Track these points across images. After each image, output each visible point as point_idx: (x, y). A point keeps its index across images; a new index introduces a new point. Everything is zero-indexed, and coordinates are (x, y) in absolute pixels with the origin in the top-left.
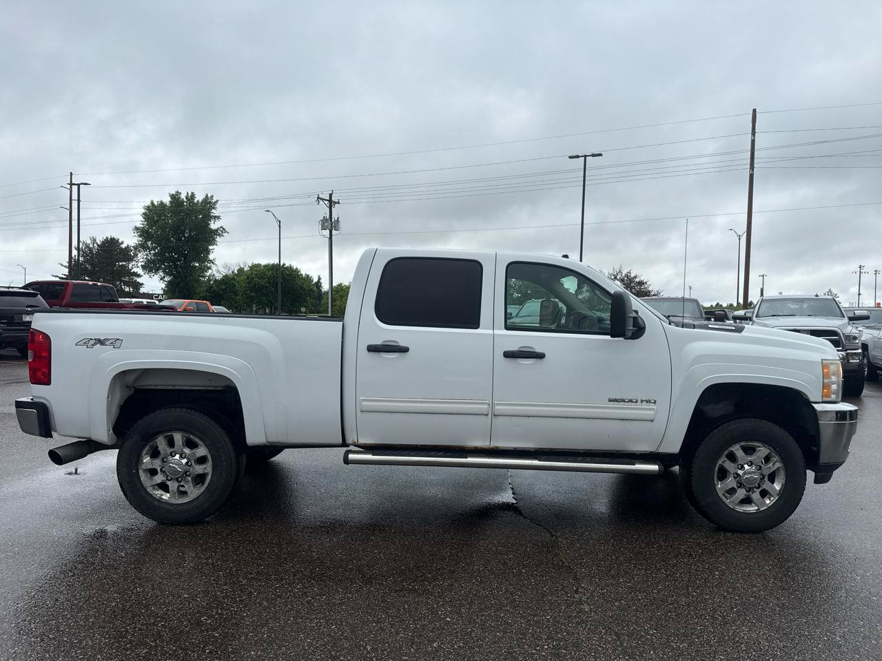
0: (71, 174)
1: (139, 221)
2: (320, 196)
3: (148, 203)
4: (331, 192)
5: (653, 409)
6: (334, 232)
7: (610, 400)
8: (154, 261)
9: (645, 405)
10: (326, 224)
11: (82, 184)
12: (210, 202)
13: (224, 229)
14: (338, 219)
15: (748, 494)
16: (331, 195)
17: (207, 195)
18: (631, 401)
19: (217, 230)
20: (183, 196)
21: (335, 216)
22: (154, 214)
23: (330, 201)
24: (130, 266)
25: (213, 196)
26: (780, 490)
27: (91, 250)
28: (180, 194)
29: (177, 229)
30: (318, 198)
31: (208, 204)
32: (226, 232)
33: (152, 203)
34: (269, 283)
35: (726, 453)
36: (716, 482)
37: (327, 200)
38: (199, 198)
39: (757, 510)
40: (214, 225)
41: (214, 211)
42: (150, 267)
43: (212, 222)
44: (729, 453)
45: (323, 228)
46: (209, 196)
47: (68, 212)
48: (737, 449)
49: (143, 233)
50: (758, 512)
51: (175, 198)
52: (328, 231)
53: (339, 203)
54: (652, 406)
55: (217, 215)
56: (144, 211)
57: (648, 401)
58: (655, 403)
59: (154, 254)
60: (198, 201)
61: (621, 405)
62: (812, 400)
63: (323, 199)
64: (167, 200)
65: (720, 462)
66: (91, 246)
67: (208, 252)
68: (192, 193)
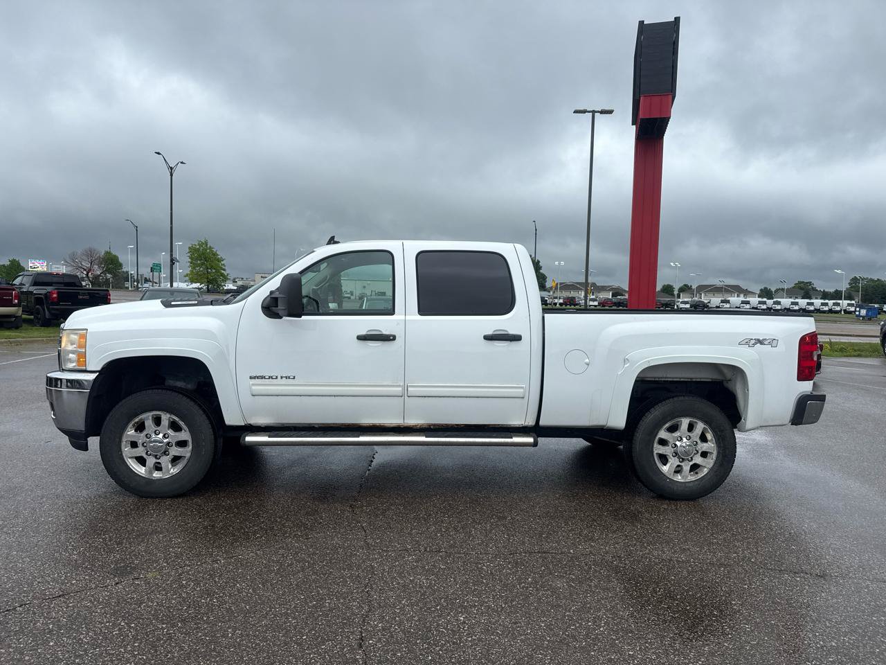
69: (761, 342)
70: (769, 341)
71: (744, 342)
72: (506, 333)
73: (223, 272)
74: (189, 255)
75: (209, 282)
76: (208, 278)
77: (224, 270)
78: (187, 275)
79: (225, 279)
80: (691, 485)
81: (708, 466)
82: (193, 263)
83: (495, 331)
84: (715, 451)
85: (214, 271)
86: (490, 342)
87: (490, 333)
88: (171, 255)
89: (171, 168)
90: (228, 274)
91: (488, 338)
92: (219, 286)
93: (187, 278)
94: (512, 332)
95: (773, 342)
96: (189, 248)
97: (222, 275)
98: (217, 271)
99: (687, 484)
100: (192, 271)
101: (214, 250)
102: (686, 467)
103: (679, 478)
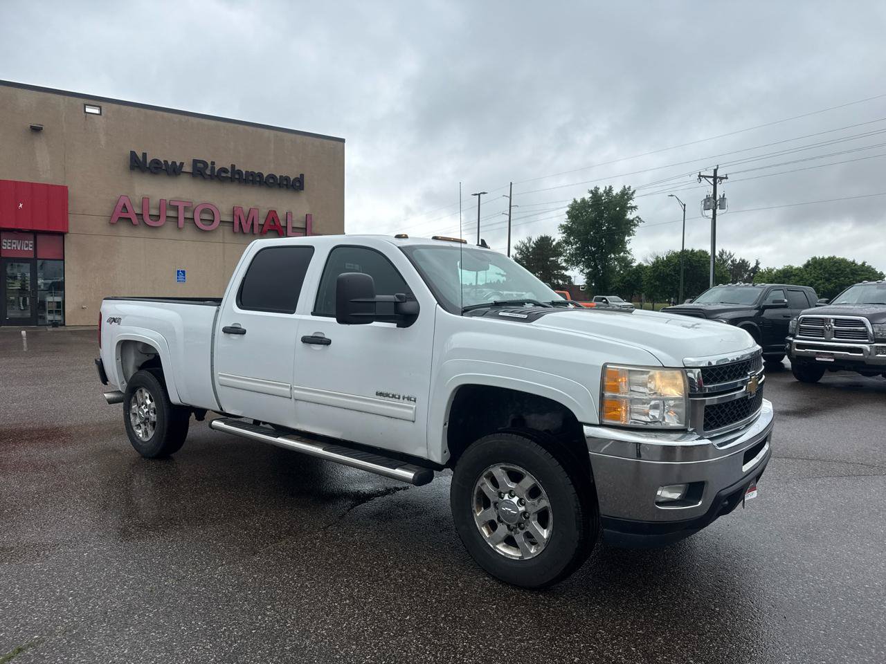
0: (511, 184)
1: (564, 219)
2: (702, 174)
3: (571, 202)
4: (716, 168)
5: (412, 408)
6: (718, 211)
7: (378, 394)
8: (576, 254)
9: (406, 403)
10: (708, 203)
11: (481, 193)
12: (627, 194)
13: (639, 219)
14: (724, 195)
15: (509, 533)
16: (715, 171)
17: (624, 187)
18: (394, 396)
19: (633, 221)
20: (601, 191)
21: (719, 194)
22: (577, 211)
23: (715, 177)
24: (559, 260)
25: (630, 187)
26: (547, 539)
27: (527, 248)
28: (599, 189)
29: (595, 224)
30: (700, 176)
31: (626, 195)
32: (641, 221)
33: (575, 201)
34: (674, 270)
35: (485, 473)
36: (475, 509)
37: (711, 177)
38: (617, 191)
39: (520, 557)
40: (630, 216)
41: (631, 202)
42: (573, 261)
43: (629, 213)
44: (488, 473)
45: (706, 208)
46: (626, 187)
47: (508, 217)
48: (498, 472)
49: (567, 229)
50: (521, 560)
51: (595, 193)
52: (711, 211)
53: (726, 178)
54: (412, 405)
55: (634, 205)
56: (568, 209)
57: (409, 399)
58: (415, 401)
59: (576, 249)
60: (617, 194)
61: (386, 400)
62: (580, 419)
63: (705, 177)
64: (588, 196)
65: (479, 484)
66: (528, 245)
67: (623, 243)
68: (610, 187)
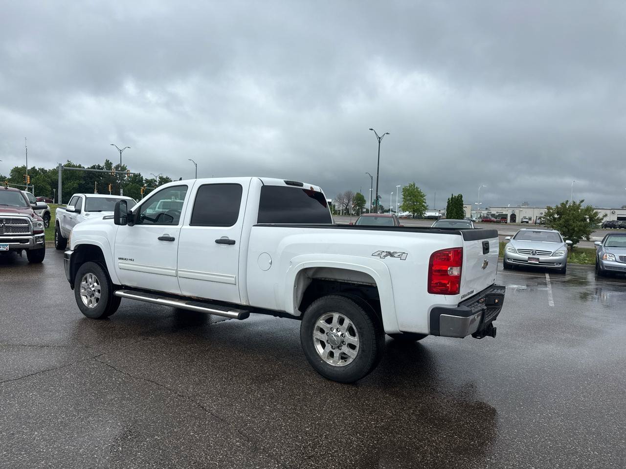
69: (391, 254)
70: (399, 254)
71: (376, 254)
72: (227, 239)
73: (424, 204)
74: (402, 193)
75: (414, 211)
76: (414, 208)
77: (425, 203)
78: (401, 206)
79: (426, 209)
80: (338, 369)
81: (352, 357)
82: (405, 199)
83: (222, 237)
84: (358, 345)
85: (418, 203)
86: (219, 245)
87: (219, 238)
88: (377, 194)
89: (380, 138)
90: (427, 206)
91: (218, 242)
92: (421, 213)
93: (400, 209)
94: (231, 238)
95: (402, 255)
96: (403, 189)
97: (423, 206)
98: (420, 204)
99: (335, 369)
100: (404, 204)
101: (419, 189)
102: (337, 353)
103: (330, 362)
